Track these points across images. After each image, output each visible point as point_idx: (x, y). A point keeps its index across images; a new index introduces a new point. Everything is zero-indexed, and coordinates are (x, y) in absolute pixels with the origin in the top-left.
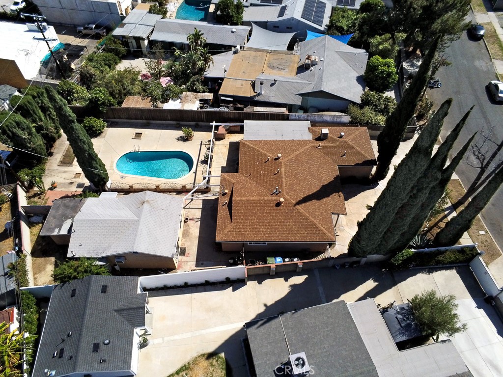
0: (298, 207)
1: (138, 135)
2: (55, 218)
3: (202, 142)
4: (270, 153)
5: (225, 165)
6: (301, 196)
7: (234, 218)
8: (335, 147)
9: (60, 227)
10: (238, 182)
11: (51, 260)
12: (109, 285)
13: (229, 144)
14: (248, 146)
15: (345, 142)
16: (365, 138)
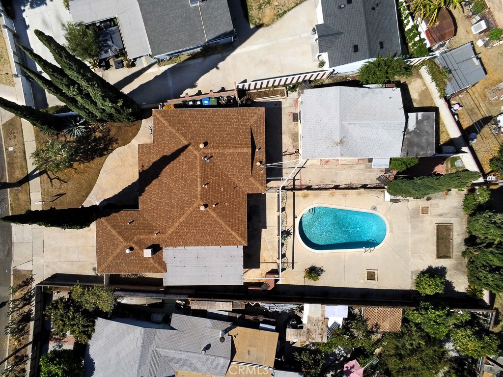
0: (186, 143)
1: (371, 276)
2: (427, 132)
3: (293, 268)
4: (213, 217)
5: (263, 230)
6: (181, 158)
7: (249, 131)
8: (139, 233)
9: (418, 122)
10: (247, 178)
11: (417, 104)
12: (353, 54)
13: (261, 265)
14: (237, 233)
15: (126, 240)
16: (102, 253)
